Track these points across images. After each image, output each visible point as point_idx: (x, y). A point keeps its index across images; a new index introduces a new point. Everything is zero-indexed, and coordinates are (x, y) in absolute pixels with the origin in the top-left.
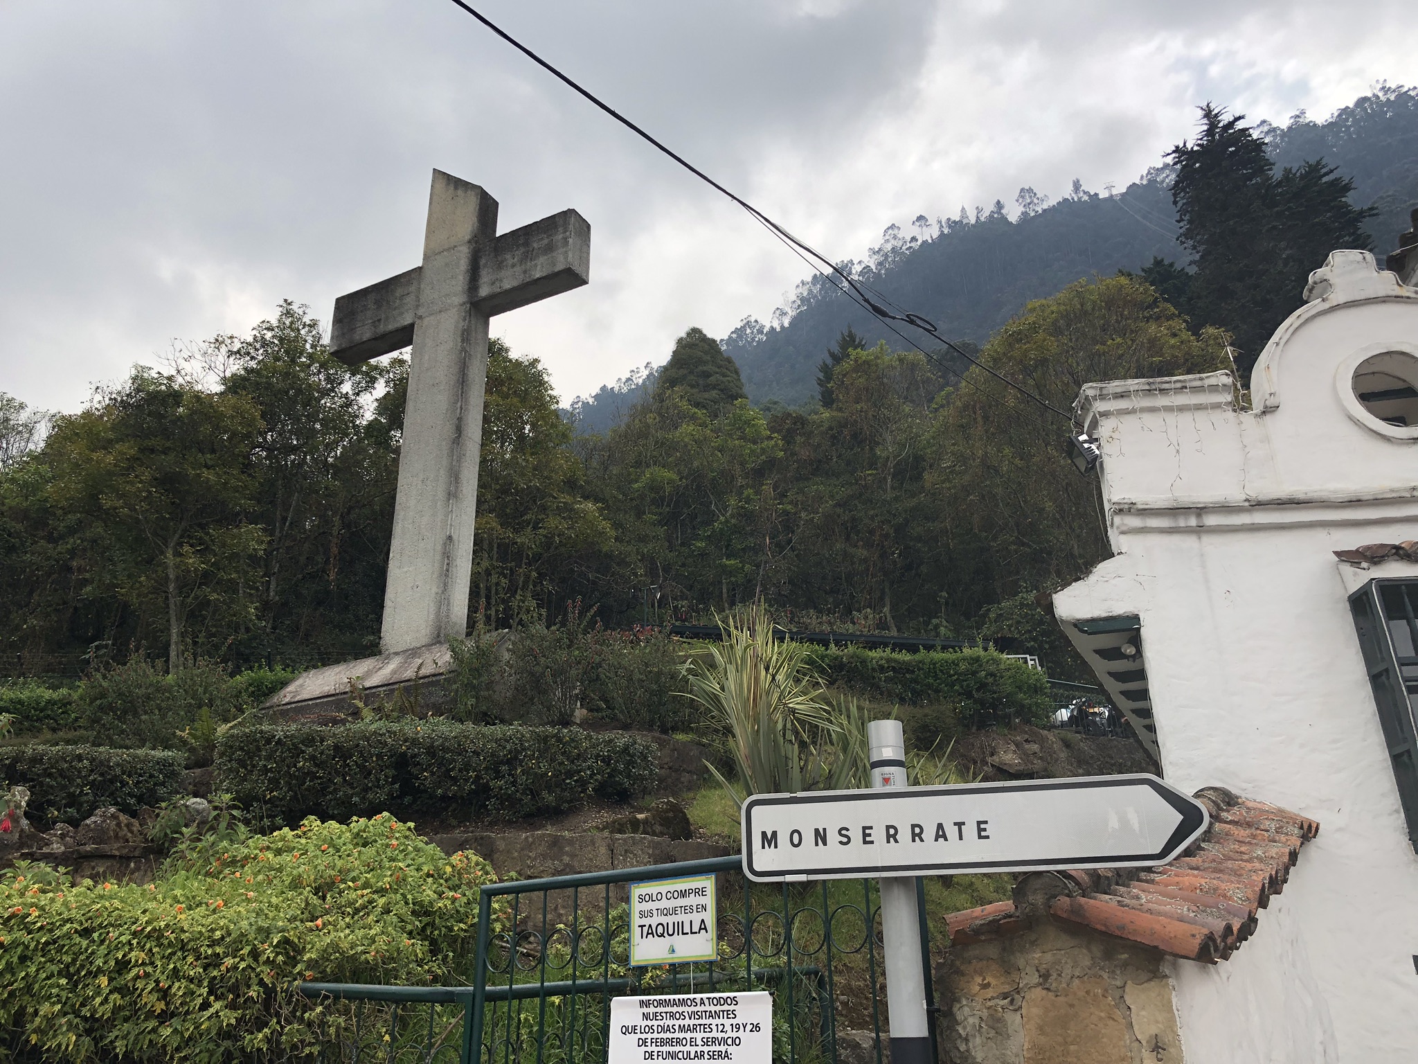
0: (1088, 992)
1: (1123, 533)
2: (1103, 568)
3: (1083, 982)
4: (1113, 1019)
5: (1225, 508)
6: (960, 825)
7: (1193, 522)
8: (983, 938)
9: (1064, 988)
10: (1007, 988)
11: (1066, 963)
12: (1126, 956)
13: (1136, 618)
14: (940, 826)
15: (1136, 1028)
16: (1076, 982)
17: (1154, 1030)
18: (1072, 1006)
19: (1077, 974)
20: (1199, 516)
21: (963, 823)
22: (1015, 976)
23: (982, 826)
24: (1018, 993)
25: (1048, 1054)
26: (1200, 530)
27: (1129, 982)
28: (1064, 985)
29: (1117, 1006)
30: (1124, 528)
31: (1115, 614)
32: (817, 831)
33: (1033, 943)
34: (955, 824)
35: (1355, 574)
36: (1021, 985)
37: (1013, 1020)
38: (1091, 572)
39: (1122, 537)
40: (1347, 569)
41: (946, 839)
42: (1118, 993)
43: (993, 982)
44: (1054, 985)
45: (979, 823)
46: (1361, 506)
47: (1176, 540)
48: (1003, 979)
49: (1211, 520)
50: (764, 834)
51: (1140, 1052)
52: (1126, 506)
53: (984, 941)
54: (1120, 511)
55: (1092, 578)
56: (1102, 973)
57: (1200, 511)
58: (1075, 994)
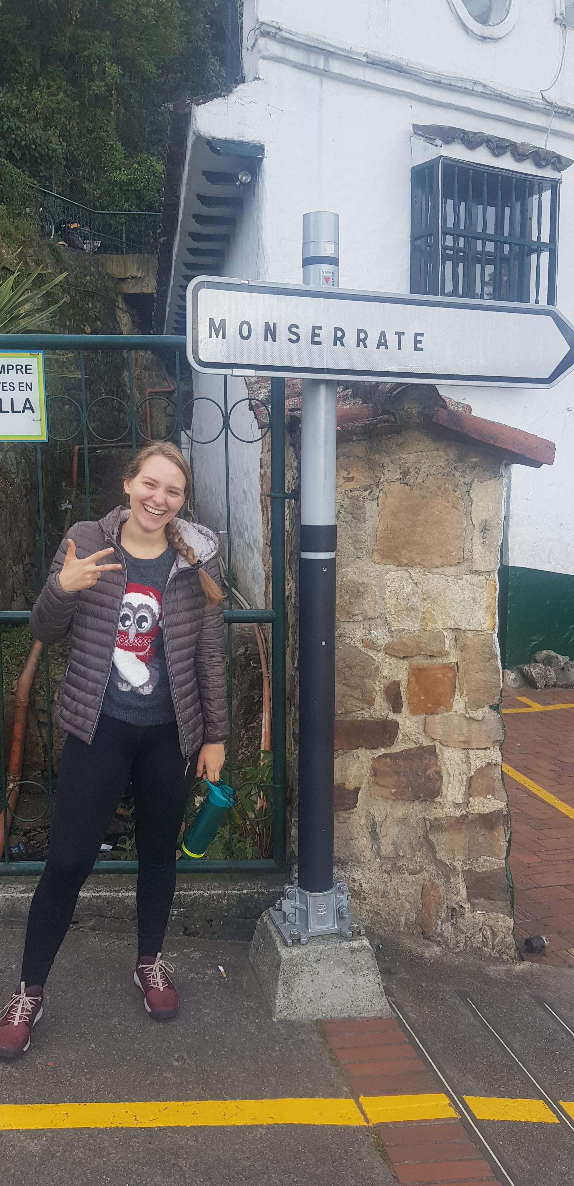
0: (439, 488)
1: (264, 58)
2: (240, 90)
3: (437, 479)
4: (457, 508)
5: (348, 58)
6: (400, 334)
7: (321, 64)
8: (355, 438)
9: (419, 483)
10: (369, 482)
11: (425, 463)
12: (477, 459)
13: (260, 148)
14: (383, 334)
15: (473, 514)
16: (431, 478)
17: (485, 516)
18: (424, 497)
19: (432, 472)
20: (326, 60)
21: (403, 333)
22: (378, 473)
23: (419, 338)
24: (377, 486)
25: (397, 534)
26: (325, 73)
27: (476, 480)
28: (420, 481)
29: (462, 499)
30: (265, 53)
31: (245, 139)
32: (267, 325)
33: (400, 446)
34: (396, 333)
35: (426, 149)
36: (382, 480)
37: (371, 507)
38: (231, 91)
39: (261, 61)
40: (420, 143)
41: (386, 348)
42: (465, 488)
43: (357, 476)
44: (412, 481)
45: (417, 335)
46: (439, 87)
47: (304, 76)
48: (366, 474)
49: (336, 67)
50: (211, 321)
51: (472, 532)
52: (274, 30)
53: (356, 440)
54: (266, 34)
55: (232, 98)
56: (454, 472)
57: (329, 54)
58: (428, 488)
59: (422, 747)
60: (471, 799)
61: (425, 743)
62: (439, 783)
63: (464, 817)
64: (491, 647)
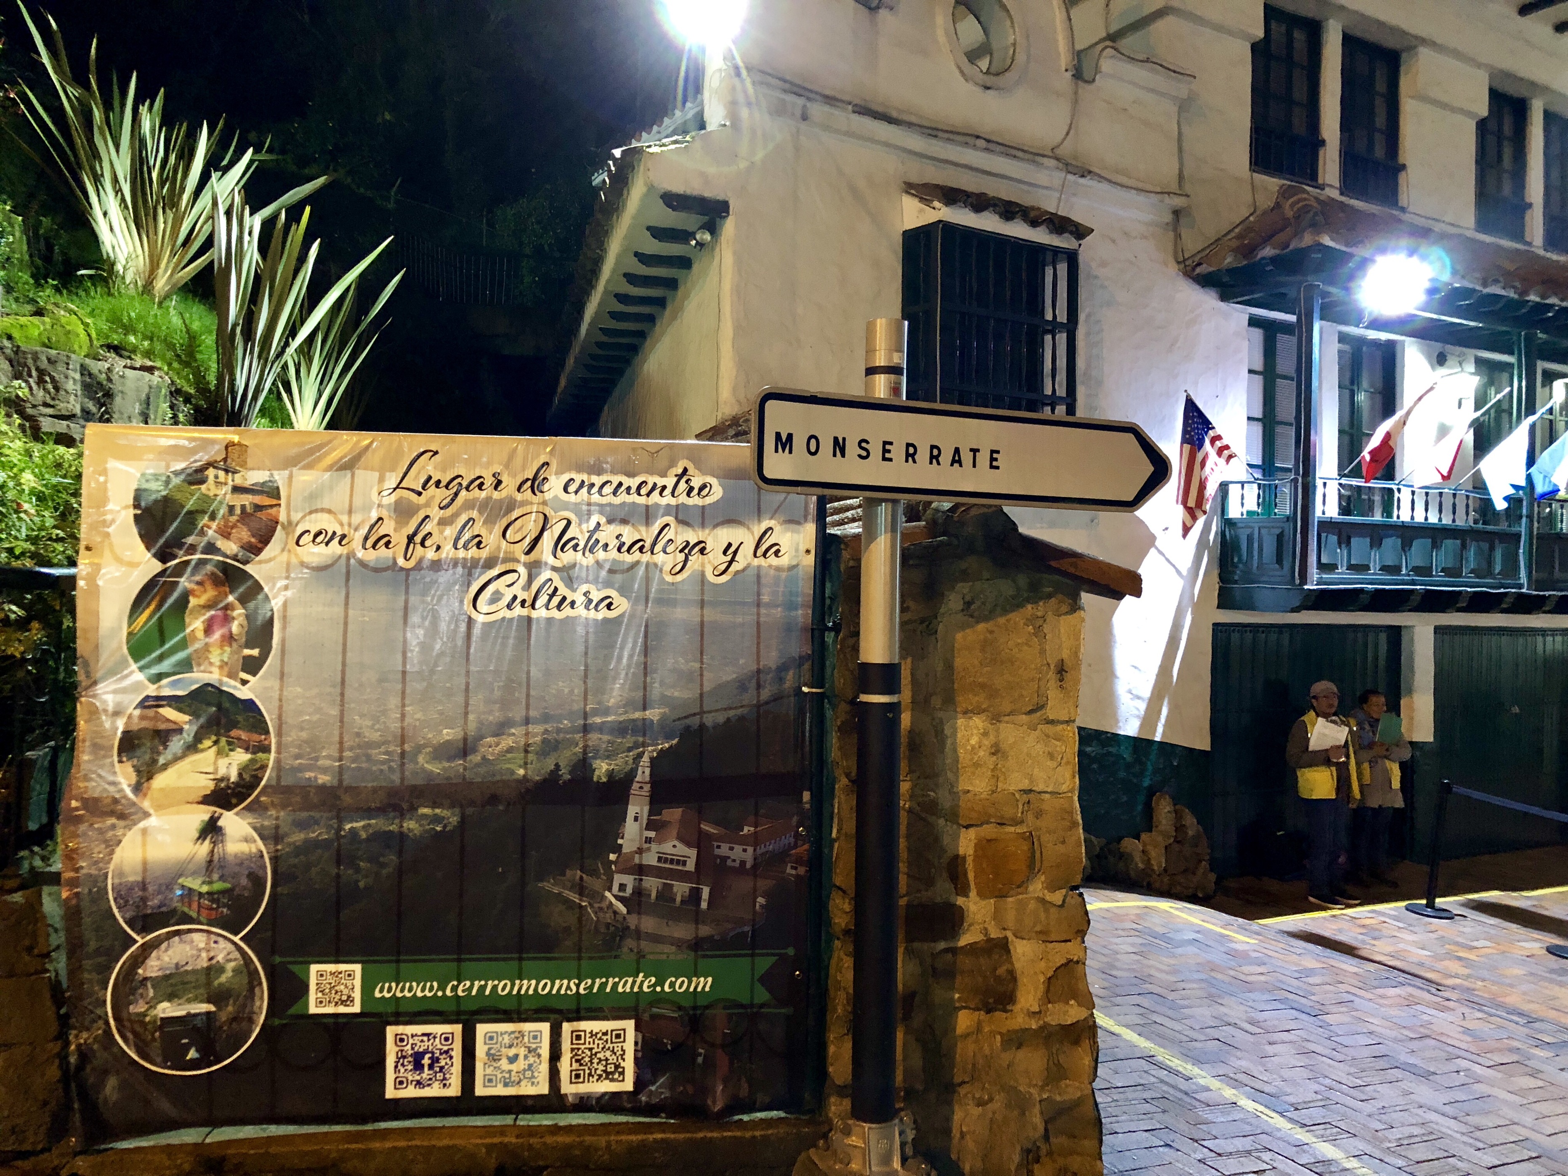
0: (1008, 621)
4: (1030, 646)
5: (830, 106)
6: (975, 451)
7: (799, 111)
9: (986, 616)
10: (927, 613)
11: (991, 592)
12: (1051, 589)
13: (725, 205)
14: (957, 451)
15: (1048, 651)
16: (999, 610)
17: (1061, 655)
18: (991, 632)
19: (1000, 603)
20: (805, 106)
21: (978, 450)
22: (937, 602)
23: (995, 455)
24: (937, 617)
25: (961, 674)
26: (803, 123)
27: (1050, 613)
28: (987, 613)
29: (1034, 635)
32: (836, 439)
33: (963, 572)
34: (971, 450)
35: (921, 211)
36: (942, 610)
40: (912, 204)
41: (961, 466)
42: (1038, 622)
44: (977, 612)
45: (993, 452)
48: (924, 604)
49: (816, 115)
50: (778, 435)
51: (1048, 673)
56: (1026, 603)
57: (809, 102)
59: (990, 940)
60: (1050, 1006)
61: (994, 934)
62: (1011, 986)
63: (1042, 1028)
64: (1071, 813)
